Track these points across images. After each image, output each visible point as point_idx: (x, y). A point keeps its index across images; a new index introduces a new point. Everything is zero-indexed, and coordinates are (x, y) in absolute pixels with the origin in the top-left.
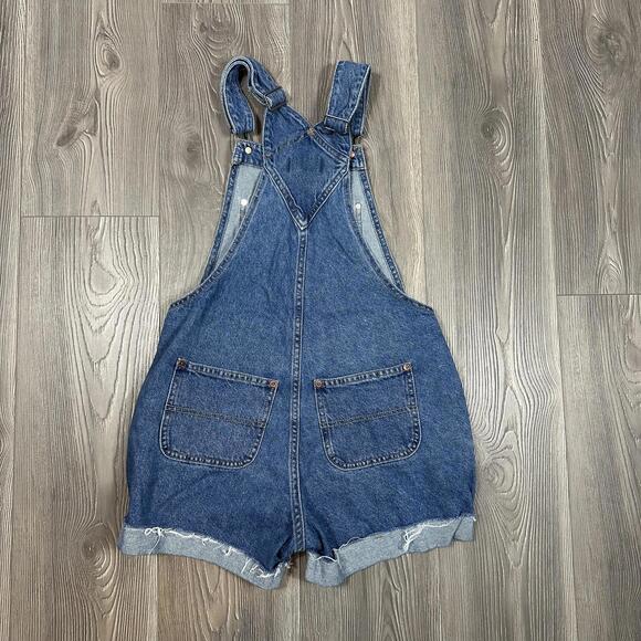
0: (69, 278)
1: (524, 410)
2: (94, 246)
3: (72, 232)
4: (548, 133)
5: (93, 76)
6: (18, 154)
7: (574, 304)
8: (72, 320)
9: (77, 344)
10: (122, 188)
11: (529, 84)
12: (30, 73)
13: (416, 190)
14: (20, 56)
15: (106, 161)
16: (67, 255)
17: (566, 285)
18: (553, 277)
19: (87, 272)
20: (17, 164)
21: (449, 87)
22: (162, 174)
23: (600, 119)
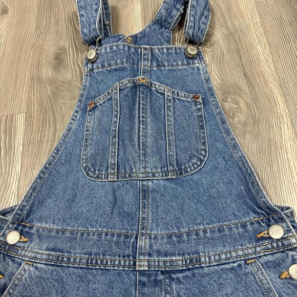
22: (32, 79)
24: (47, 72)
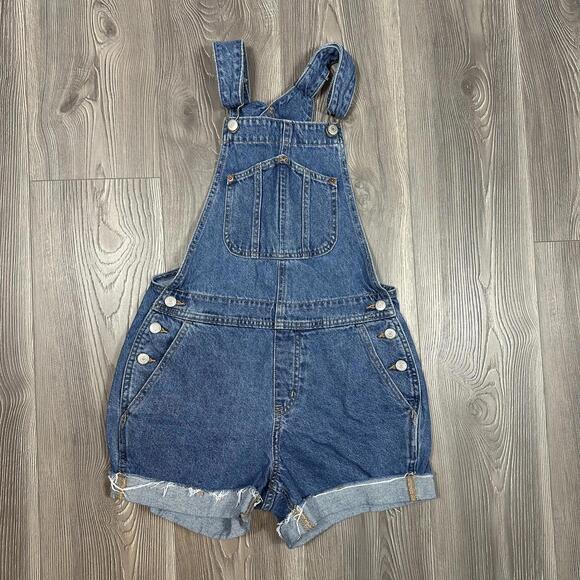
0: (78, 239)
1: (505, 350)
2: (101, 207)
3: (79, 194)
4: (524, 89)
5: (91, 44)
6: (24, 121)
7: (550, 250)
8: (84, 278)
9: (89, 300)
10: (124, 152)
11: (505, 42)
12: (31, 42)
13: (402, 145)
14: (20, 25)
15: (108, 127)
16: (75, 216)
17: (542, 233)
18: (530, 225)
19: (95, 232)
20: (24, 131)
21: (430, 47)
22: (161, 137)
23: (573, 74)
24: (177, 130)
